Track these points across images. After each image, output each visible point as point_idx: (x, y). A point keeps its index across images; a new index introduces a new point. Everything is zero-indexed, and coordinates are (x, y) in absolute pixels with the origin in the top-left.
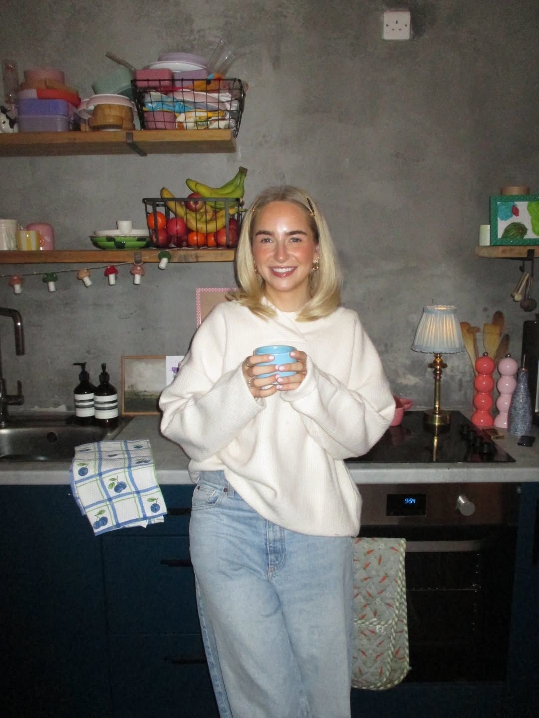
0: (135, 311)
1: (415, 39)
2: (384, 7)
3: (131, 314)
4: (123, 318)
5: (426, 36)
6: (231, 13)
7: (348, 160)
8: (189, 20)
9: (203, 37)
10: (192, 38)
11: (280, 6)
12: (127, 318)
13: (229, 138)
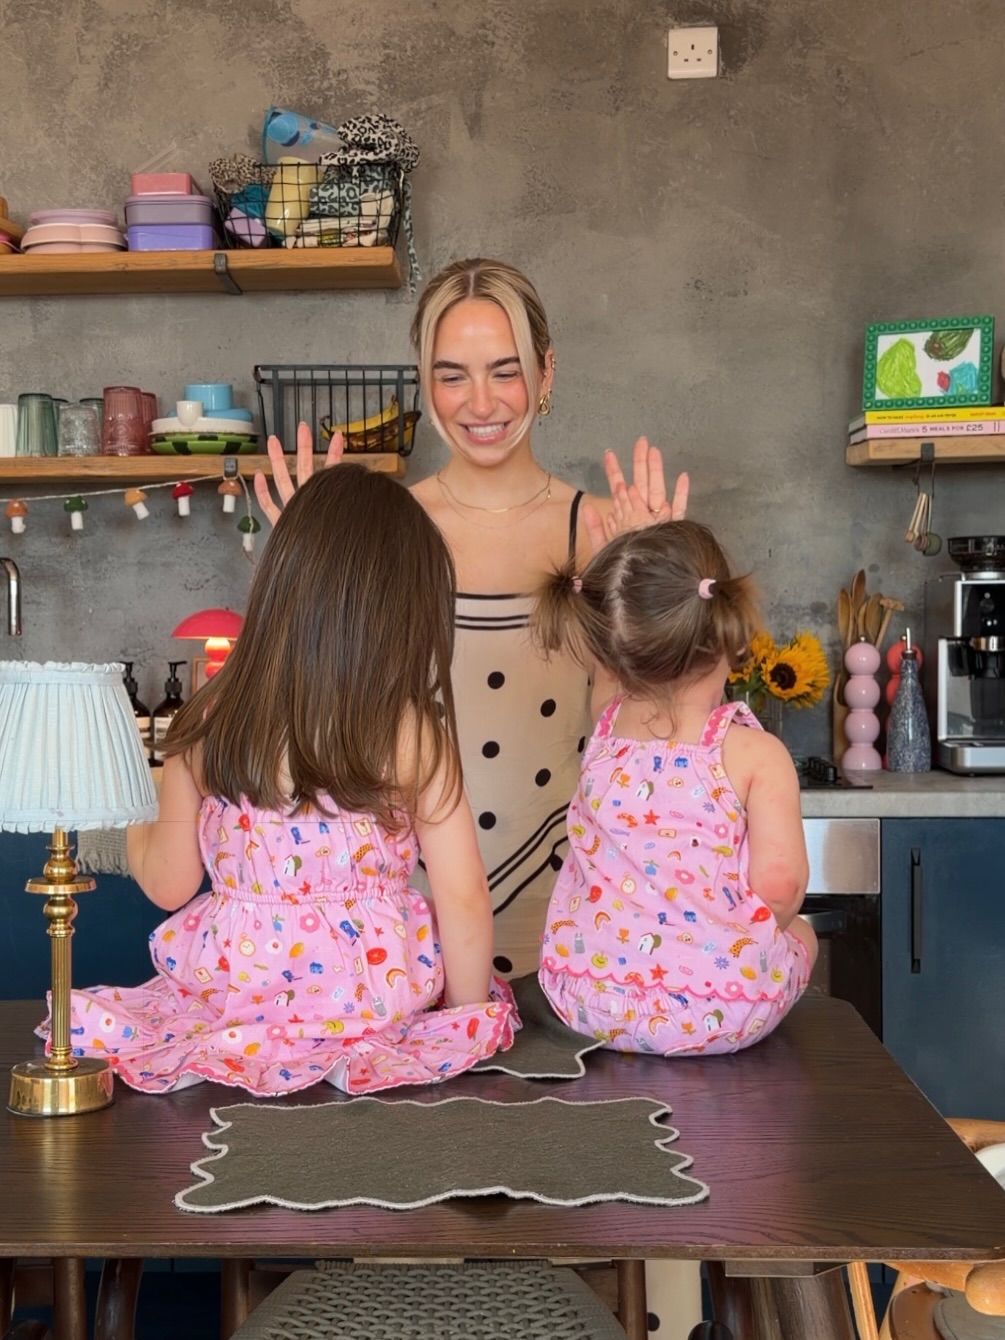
0: (214, 576)
1: (727, 75)
2: (670, 21)
3: (207, 581)
4: (191, 589)
5: (747, 70)
6: (396, 40)
7: (605, 296)
8: (321, 54)
9: (345, 82)
10: (326, 84)
11: (483, 26)
12: (198, 589)
13: (389, 262)
